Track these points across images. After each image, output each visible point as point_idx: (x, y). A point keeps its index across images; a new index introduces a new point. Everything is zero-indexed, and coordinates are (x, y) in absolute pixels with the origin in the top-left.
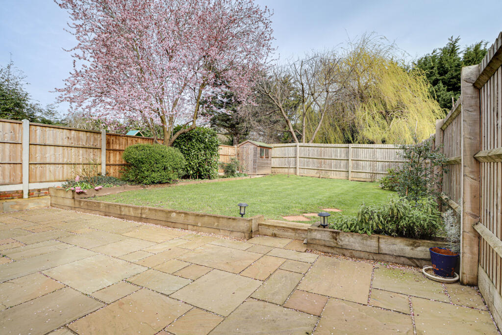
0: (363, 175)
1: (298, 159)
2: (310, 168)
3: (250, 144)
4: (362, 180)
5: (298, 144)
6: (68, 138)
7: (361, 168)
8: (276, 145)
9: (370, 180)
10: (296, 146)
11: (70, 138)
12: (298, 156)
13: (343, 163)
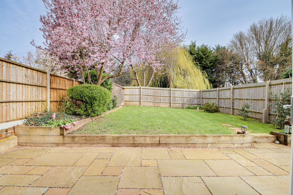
0: (177, 105)
1: (142, 96)
2: (149, 101)
3: (116, 86)
4: (177, 107)
5: (142, 87)
6: (26, 76)
7: (177, 101)
8: (127, 87)
9: (182, 107)
10: (140, 88)
11: (27, 76)
12: (142, 94)
13: (167, 98)
